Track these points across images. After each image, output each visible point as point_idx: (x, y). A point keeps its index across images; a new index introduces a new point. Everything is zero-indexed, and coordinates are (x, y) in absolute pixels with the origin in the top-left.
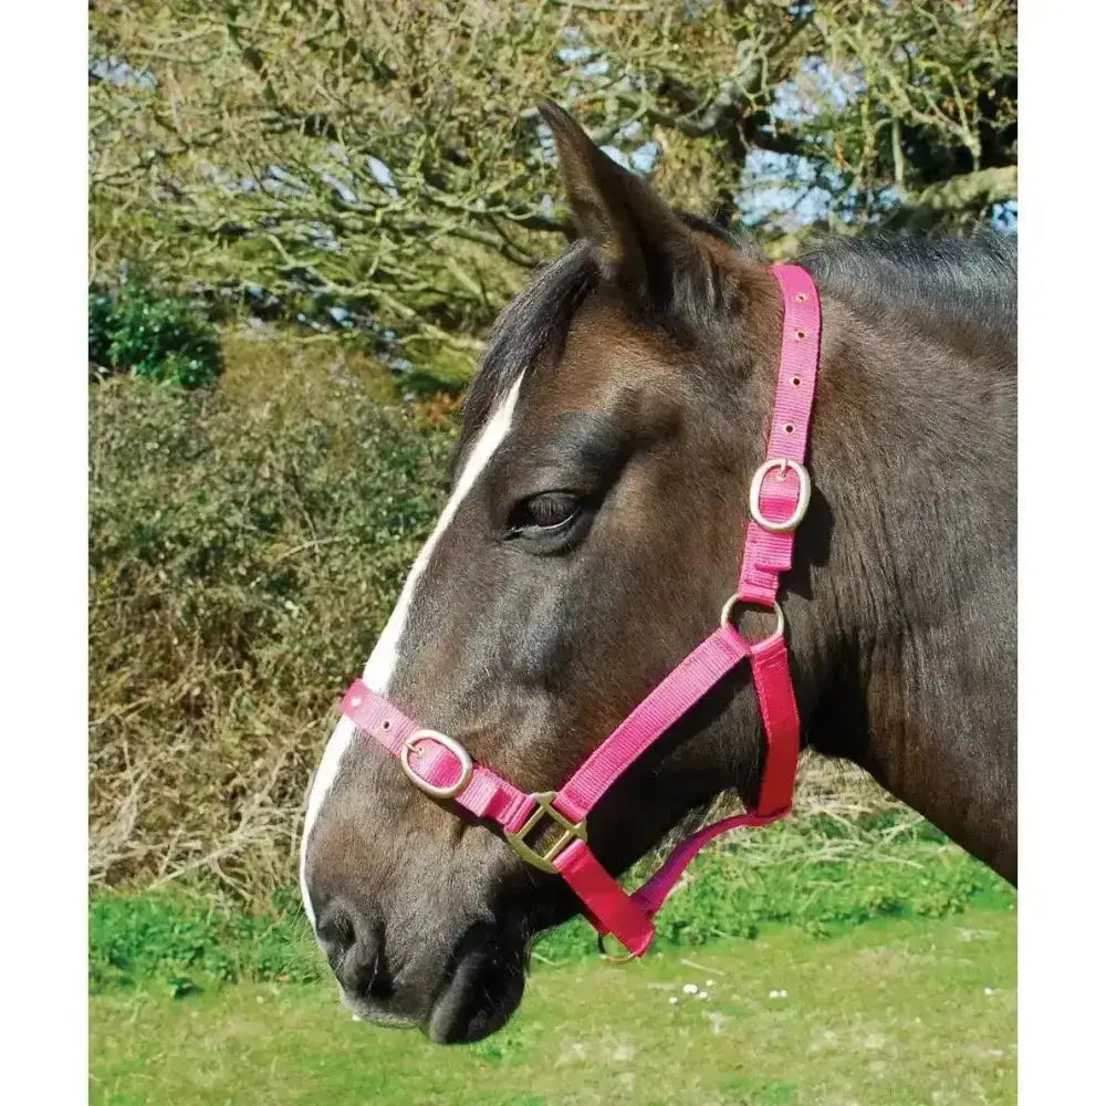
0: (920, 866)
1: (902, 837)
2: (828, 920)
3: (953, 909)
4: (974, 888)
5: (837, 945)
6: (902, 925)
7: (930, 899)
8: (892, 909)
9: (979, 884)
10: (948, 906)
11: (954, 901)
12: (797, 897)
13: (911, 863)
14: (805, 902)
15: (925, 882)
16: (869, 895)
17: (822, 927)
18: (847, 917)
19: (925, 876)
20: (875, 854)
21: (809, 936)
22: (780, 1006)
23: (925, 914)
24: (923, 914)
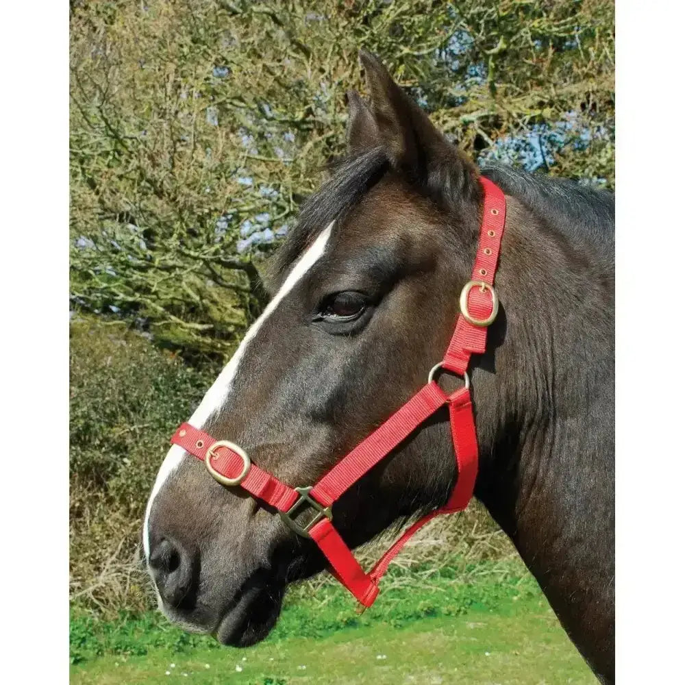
0: (443, 590)
1: (432, 576)
2: (400, 619)
3: (462, 612)
4: (472, 601)
5: (406, 631)
6: (438, 620)
7: (451, 607)
8: (431, 612)
9: (474, 599)
10: (459, 611)
11: (463, 608)
12: (384, 607)
13: (439, 589)
14: (388, 609)
15: (447, 599)
16: (421, 605)
17: (399, 622)
18: (411, 617)
19: (447, 595)
20: (420, 584)
21: (392, 627)
22: (382, 663)
23: (449, 614)
24: (447, 615)
